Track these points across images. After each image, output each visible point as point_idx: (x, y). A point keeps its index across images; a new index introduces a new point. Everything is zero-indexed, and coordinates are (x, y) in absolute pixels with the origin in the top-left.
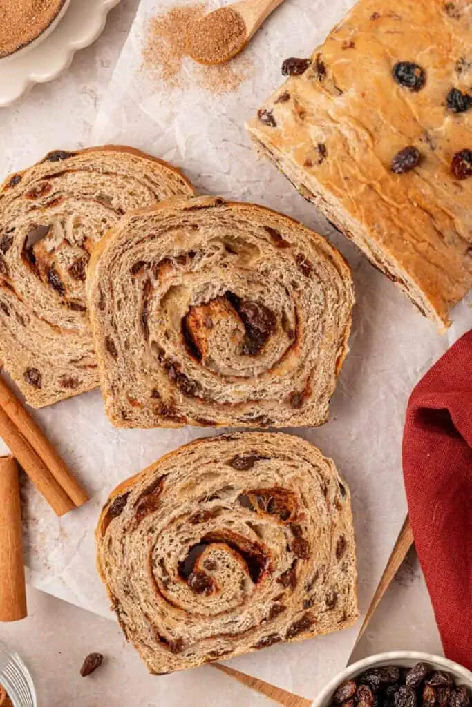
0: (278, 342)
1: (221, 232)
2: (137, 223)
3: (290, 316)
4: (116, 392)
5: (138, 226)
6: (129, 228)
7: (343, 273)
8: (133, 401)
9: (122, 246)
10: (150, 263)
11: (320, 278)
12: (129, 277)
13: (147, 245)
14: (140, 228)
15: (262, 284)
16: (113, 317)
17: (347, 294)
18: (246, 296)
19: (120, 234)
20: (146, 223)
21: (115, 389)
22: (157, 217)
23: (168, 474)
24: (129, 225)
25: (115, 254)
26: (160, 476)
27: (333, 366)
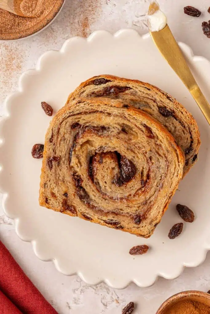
0: (135, 184)
1: (121, 121)
2: (80, 104)
3: (145, 173)
4: (46, 187)
5: (80, 106)
6: (76, 106)
7: (180, 159)
8: (53, 195)
9: (70, 113)
10: (81, 126)
11: (167, 159)
12: (69, 129)
13: (82, 116)
14: (81, 107)
15: (134, 153)
16: (55, 147)
17: (180, 171)
18: (125, 156)
19: (70, 107)
20: (85, 105)
21: (46, 185)
22: (91, 104)
23: (132, 89)
24: (76, 104)
25: (65, 116)
26: (128, 86)
27: (162, 208)
